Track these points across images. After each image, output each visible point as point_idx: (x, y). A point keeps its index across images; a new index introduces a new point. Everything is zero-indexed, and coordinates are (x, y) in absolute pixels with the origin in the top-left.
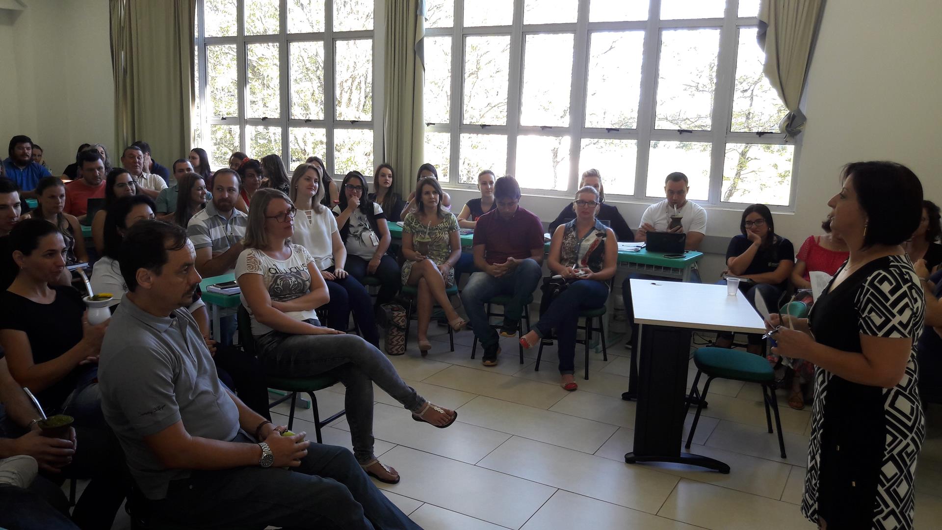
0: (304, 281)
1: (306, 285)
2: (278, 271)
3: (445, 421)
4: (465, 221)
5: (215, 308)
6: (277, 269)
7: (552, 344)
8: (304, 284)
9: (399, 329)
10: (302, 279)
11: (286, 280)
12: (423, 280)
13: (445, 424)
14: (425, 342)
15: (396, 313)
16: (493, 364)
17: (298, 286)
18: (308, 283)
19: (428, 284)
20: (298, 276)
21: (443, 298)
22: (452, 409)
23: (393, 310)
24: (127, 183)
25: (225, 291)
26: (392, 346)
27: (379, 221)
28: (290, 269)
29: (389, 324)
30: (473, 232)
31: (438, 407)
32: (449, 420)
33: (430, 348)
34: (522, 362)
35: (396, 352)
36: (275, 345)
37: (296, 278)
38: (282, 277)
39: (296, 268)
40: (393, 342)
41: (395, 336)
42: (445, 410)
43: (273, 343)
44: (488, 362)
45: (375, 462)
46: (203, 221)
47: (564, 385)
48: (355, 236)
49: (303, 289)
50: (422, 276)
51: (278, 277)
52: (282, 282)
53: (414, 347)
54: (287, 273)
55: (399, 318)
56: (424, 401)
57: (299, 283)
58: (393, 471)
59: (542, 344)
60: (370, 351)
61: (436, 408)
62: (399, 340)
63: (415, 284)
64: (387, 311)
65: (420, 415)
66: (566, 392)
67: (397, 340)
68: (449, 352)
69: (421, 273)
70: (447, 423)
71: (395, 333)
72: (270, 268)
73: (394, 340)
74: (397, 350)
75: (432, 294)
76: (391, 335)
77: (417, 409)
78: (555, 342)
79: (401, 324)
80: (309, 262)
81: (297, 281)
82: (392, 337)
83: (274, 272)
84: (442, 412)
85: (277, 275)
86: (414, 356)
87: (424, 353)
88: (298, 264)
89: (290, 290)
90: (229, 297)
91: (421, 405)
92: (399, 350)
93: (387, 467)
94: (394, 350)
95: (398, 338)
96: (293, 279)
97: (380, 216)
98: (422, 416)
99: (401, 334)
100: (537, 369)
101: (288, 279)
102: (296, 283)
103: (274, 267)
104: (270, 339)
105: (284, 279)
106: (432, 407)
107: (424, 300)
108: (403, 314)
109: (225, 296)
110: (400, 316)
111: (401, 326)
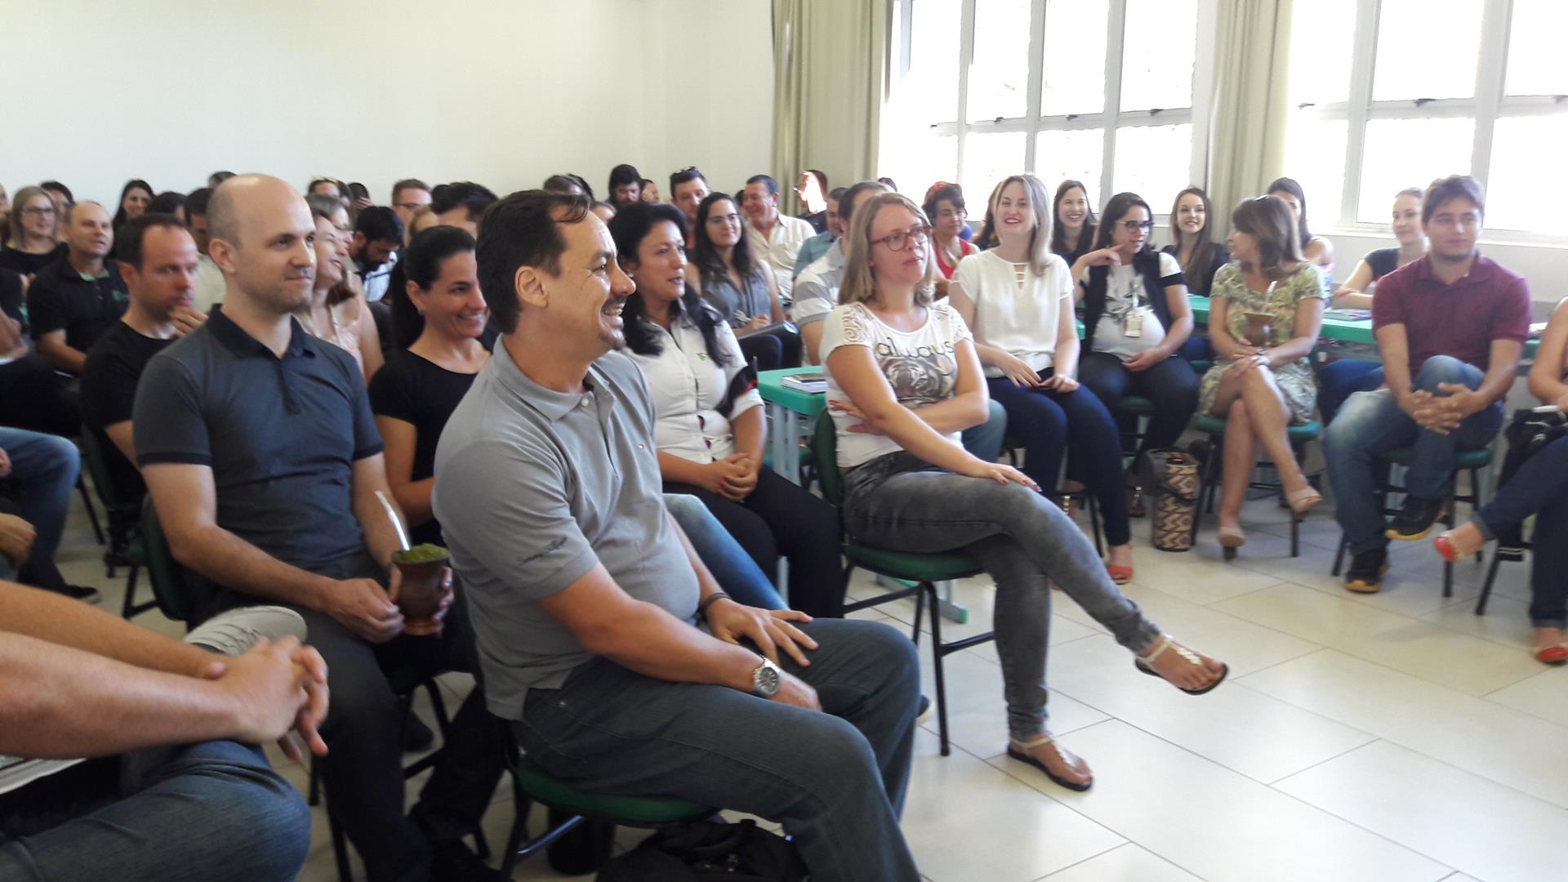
0: (941, 375)
1: (946, 383)
2: (893, 351)
3: (1199, 681)
4: (1358, 294)
5: (791, 415)
6: (892, 348)
7: (1519, 558)
8: (942, 382)
9: (1180, 499)
10: (937, 371)
11: (906, 370)
12: (1238, 404)
13: (1198, 686)
14: (1231, 529)
15: (1174, 468)
16: (1370, 588)
17: (929, 384)
18: (950, 381)
19: (1248, 412)
20: (930, 364)
21: (1281, 447)
22: (1218, 658)
23: (1171, 461)
24: (726, 217)
25: (808, 386)
26: (1164, 533)
27: (1170, 289)
28: (918, 350)
29: (1159, 488)
30: (1370, 315)
31: (1188, 650)
32: (1210, 680)
33: (1240, 542)
34: (1447, 593)
35: (1169, 545)
36: (869, 487)
37: (927, 367)
38: (899, 363)
39: (929, 349)
40: (1165, 525)
41: (1171, 513)
42: (1203, 659)
43: (867, 484)
44: (1359, 584)
45: (1044, 741)
46: (819, 275)
47: (1537, 650)
48: (1114, 316)
49: (940, 391)
50: (1238, 396)
51: (890, 362)
52: (897, 372)
53: (1209, 540)
54: (910, 356)
55: (1179, 477)
56: (1156, 632)
57: (931, 378)
58: (1082, 766)
59: (1499, 557)
60: (1044, 516)
61: (1182, 652)
62: (1178, 522)
63: (1222, 413)
64: (1156, 462)
65: (1148, 661)
66: (1539, 667)
67: (1173, 522)
68: (1285, 557)
69: (1238, 389)
70: (1203, 685)
71: (1171, 507)
72: (880, 344)
73: (1168, 521)
74: (1173, 540)
75: (1256, 436)
76: (1161, 509)
77: (1142, 647)
78: (1528, 555)
79: (1185, 490)
80: (959, 339)
81: (928, 374)
82: (1162, 514)
83: (885, 351)
84: (1195, 660)
85: (889, 358)
86: (1208, 558)
87: (1230, 553)
88: (935, 340)
89: (912, 389)
90: (813, 397)
91: (1149, 641)
92: (1177, 541)
93: (1070, 754)
94: (1166, 539)
95: (1178, 519)
96: (921, 369)
97: (1175, 279)
98: (1153, 663)
99: (1184, 509)
100: (1480, 610)
101: (909, 367)
102: (925, 377)
103: (888, 342)
104: (864, 476)
105: (902, 368)
106: (1174, 647)
107: (1238, 444)
108: (1189, 470)
109: (804, 395)
110: (1184, 476)
111: (1183, 495)
